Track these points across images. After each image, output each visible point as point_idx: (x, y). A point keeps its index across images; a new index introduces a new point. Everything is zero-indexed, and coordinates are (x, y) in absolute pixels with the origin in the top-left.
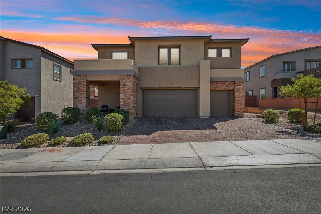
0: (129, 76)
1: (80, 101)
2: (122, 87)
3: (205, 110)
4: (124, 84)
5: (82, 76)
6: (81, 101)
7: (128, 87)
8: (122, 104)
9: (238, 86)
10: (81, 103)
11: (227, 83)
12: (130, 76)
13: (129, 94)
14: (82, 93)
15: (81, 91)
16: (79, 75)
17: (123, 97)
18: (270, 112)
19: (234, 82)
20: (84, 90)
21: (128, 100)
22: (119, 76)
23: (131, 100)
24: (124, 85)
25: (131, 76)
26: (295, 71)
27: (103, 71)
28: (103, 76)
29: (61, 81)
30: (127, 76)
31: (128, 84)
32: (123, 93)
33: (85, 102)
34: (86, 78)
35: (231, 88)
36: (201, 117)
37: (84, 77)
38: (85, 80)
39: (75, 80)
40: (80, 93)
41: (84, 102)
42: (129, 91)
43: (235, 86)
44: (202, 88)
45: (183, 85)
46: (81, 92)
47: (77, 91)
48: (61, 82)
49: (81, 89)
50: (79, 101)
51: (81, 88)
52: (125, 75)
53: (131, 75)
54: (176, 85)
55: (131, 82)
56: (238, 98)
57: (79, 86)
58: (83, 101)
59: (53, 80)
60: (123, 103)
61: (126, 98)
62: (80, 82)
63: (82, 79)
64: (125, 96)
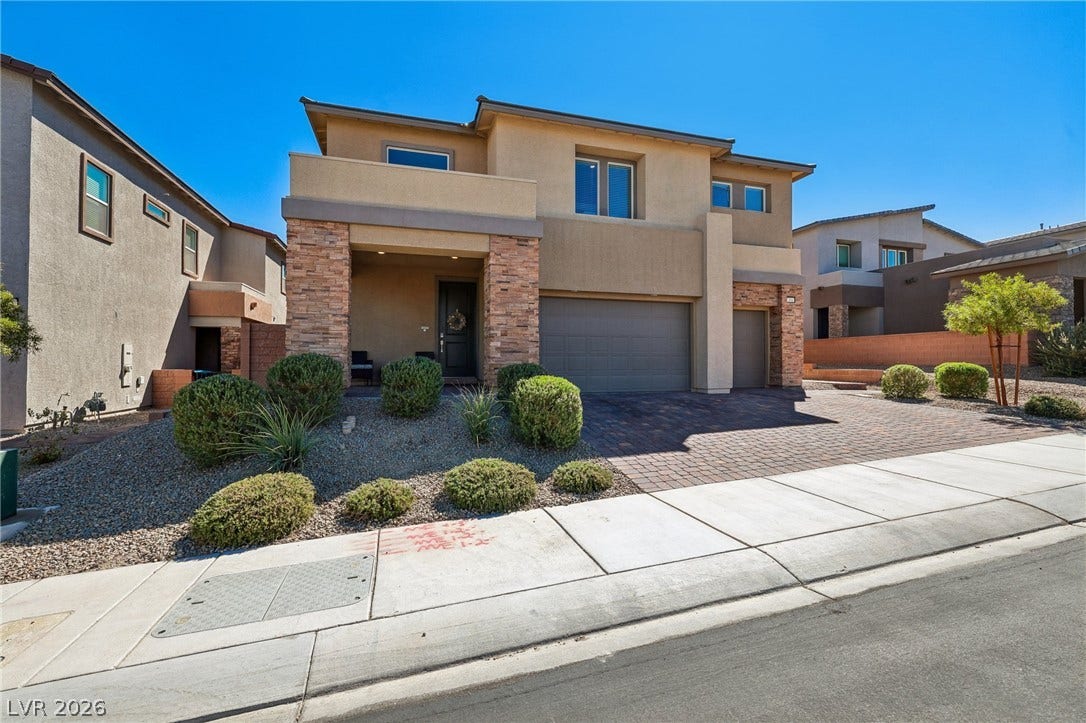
0: (523, 241)
1: (318, 328)
2: (500, 282)
3: (719, 369)
4: (504, 268)
5: (330, 226)
6: (326, 331)
7: (520, 282)
8: (499, 344)
9: (788, 300)
10: (326, 340)
11: (761, 289)
12: (527, 241)
13: (525, 307)
14: (332, 298)
15: (327, 289)
16: (314, 221)
17: (502, 320)
18: (906, 372)
19: (779, 287)
20: (341, 286)
21: (519, 330)
22: (487, 238)
23: (533, 332)
24: (505, 273)
25: (530, 243)
26: (861, 267)
27: (426, 213)
28: (423, 233)
29: (109, 239)
30: (516, 241)
31: (521, 270)
32: (503, 304)
33: (345, 333)
34: (347, 233)
35: (772, 303)
36: (710, 392)
37: (341, 231)
38: (346, 243)
39: (298, 240)
40: (320, 294)
41: (338, 336)
42: (525, 295)
43: (779, 298)
44: (712, 298)
45: (656, 289)
46: (326, 294)
47: (305, 286)
48: (109, 243)
49: (326, 280)
50: (315, 330)
51: (327, 275)
52: (511, 237)
53: (533, 239)
54: (636, 288)
55: (531, 265)
56: (789, 333)
57: (318, 268)
58: (334, 329)
59: (81, 231)
60: (502, 342)
61: (513, 323)
62: (321, 249)
63: (331, 238)
64: (508, 314)
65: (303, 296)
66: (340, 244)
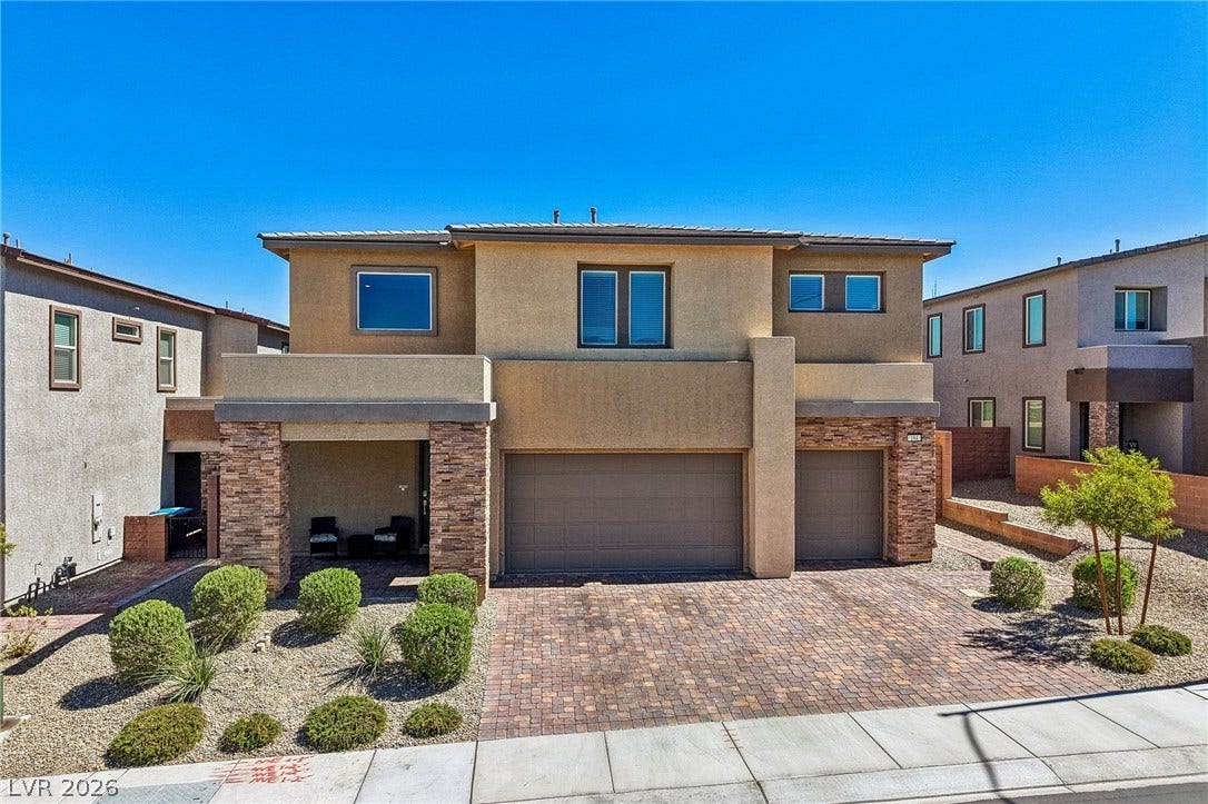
0: (468, 426)
1: (251, 531)
2: (441, 473)
3: (773, 545)
4: (446, 457)
5: (261, 426)
6: (258, 534)
7: (465, 470)
8: (439, 541)
9: (910, 438)
10: (258, 543)
12: (473, 425)
13: (471, 499)
14: (264, 500)
15: (259, 491)
16: (246, 423)
17: (445, 514)
19: (895, 420)
20: (272, 487)
21: (464, 525)
22: (426, 425)
24: (447, 462)
25: (477, 427)
28: (356, 427)
30: (460, 427)
31: (466, 458)
32: (444, 497)
33: (277, 535)
34: (278, 432)
35: (883, 442)
37: (272, 431)
38: (277, 443)
39: (231, 443)
40: (252, 496)
41: (270, 538)
42: (470, 485)
43: (896, 436)
44: (762, 453)
46: (258, 496)
47: (238, 489)
49: (258, 481)
50: (247, 533)
51: (259, 475)
52: (454, 422)
53: (480, 423)
54: (653, 439)
55: (478, 452)
56: (910, 485)
57: (250, 469)
58: (266, 531)
60: (443, 539)
61: (455, 516)
62: (252, 450)
63: (262, 438)
64: (450, 508)
65: (236, 499)
66: (270, 444)
